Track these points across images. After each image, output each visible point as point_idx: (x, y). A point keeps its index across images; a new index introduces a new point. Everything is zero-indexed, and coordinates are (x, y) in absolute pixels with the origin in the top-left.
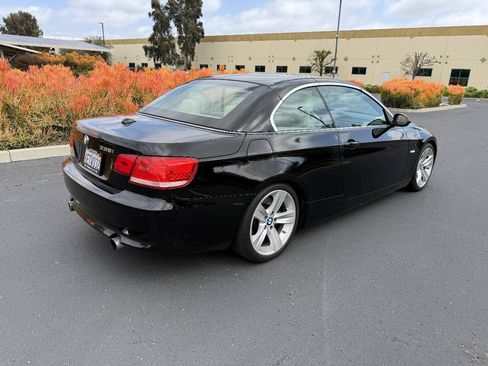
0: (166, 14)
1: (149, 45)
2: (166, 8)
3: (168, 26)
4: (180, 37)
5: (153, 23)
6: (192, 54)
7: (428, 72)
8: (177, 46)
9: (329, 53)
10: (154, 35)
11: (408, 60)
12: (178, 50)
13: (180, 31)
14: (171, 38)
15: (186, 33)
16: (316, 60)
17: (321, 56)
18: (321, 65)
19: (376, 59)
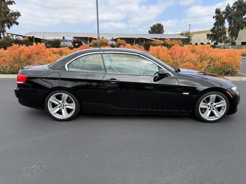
0: (224, 16)
1: (211, 33)
2: (224, 12)
3: (224, 22)
4: (229, 28)
5: (215, 21)
6: (236, 36)
8: (227, 33)
10: (214, 28)
12: (227, 35)
13: (230, 24)
14: (224, 28)
15: (234, 25)
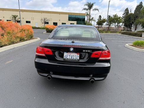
7: (48, 23)
9: (17, 16)
11: (42, 19)
16: (13, 18)
17: (15, 17)
18: (15, 20)
19: (33, 19)
